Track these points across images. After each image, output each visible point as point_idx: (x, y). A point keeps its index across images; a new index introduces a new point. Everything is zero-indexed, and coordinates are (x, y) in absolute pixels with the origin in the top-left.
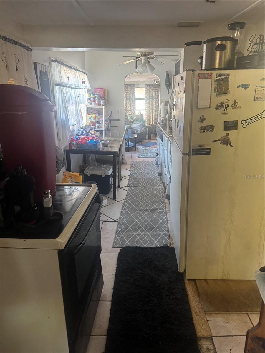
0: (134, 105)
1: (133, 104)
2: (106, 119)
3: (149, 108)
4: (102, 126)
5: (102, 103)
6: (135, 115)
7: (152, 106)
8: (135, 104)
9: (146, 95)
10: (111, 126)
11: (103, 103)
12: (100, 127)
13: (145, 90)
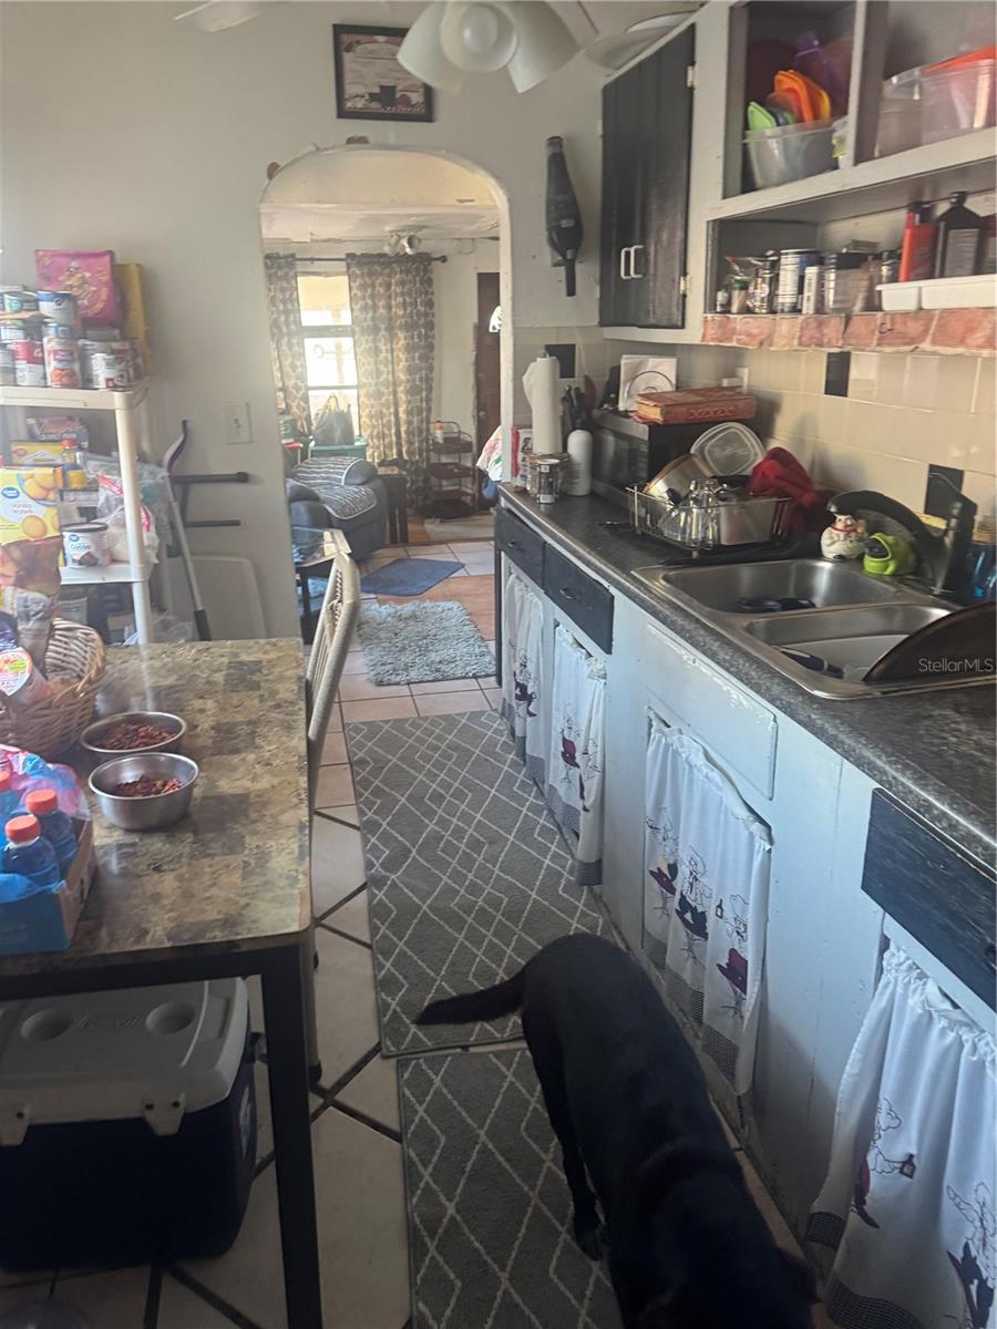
0: (299, 364)
1: (293, 356)
2: (148, 481)
3: (378, 377)
4: (119, 547)
5: (100, 366)
6: (309, 416)
7: (390, 367)
8: (302, 355)
9: (357, 313)
10: (190, 519)
11: (109, 365)
12: (103, 560)
13: (350, 289)
